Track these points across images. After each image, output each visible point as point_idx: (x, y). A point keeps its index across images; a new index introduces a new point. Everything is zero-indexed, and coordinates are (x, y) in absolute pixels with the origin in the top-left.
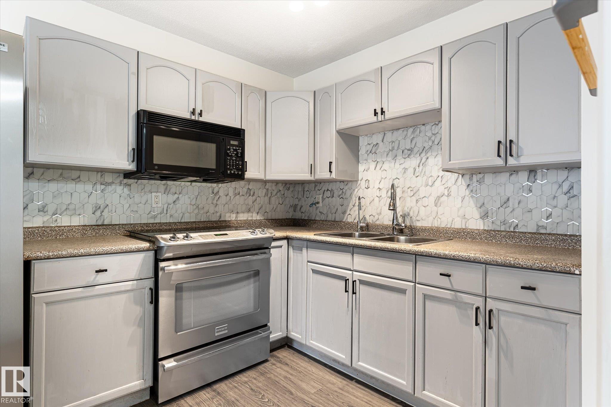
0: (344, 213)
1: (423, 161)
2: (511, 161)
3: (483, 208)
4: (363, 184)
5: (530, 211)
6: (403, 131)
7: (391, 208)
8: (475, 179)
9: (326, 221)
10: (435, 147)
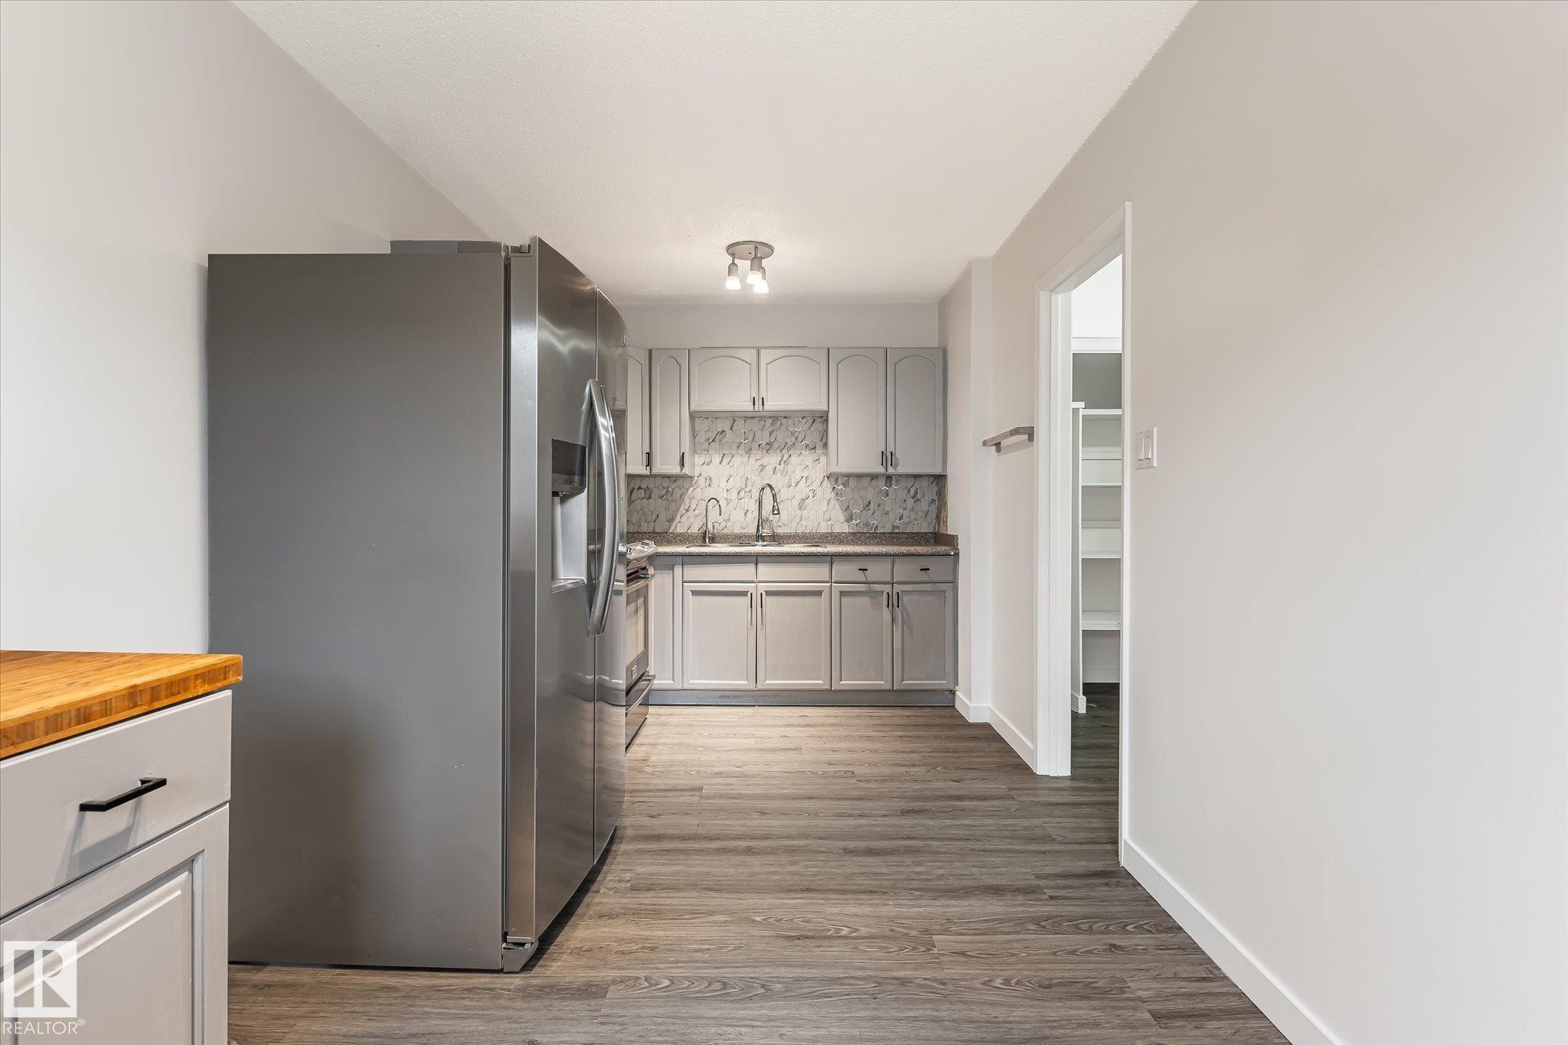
0: (671, 520)
1: (785, 458)
2: (891, 470)
3: (848, 511)
4: (702, 482)
5: (887, 513)
6: (759, 420)
7: (776, 512)
8: (840, 482)
9: (638, 533)
10: (798, 444)
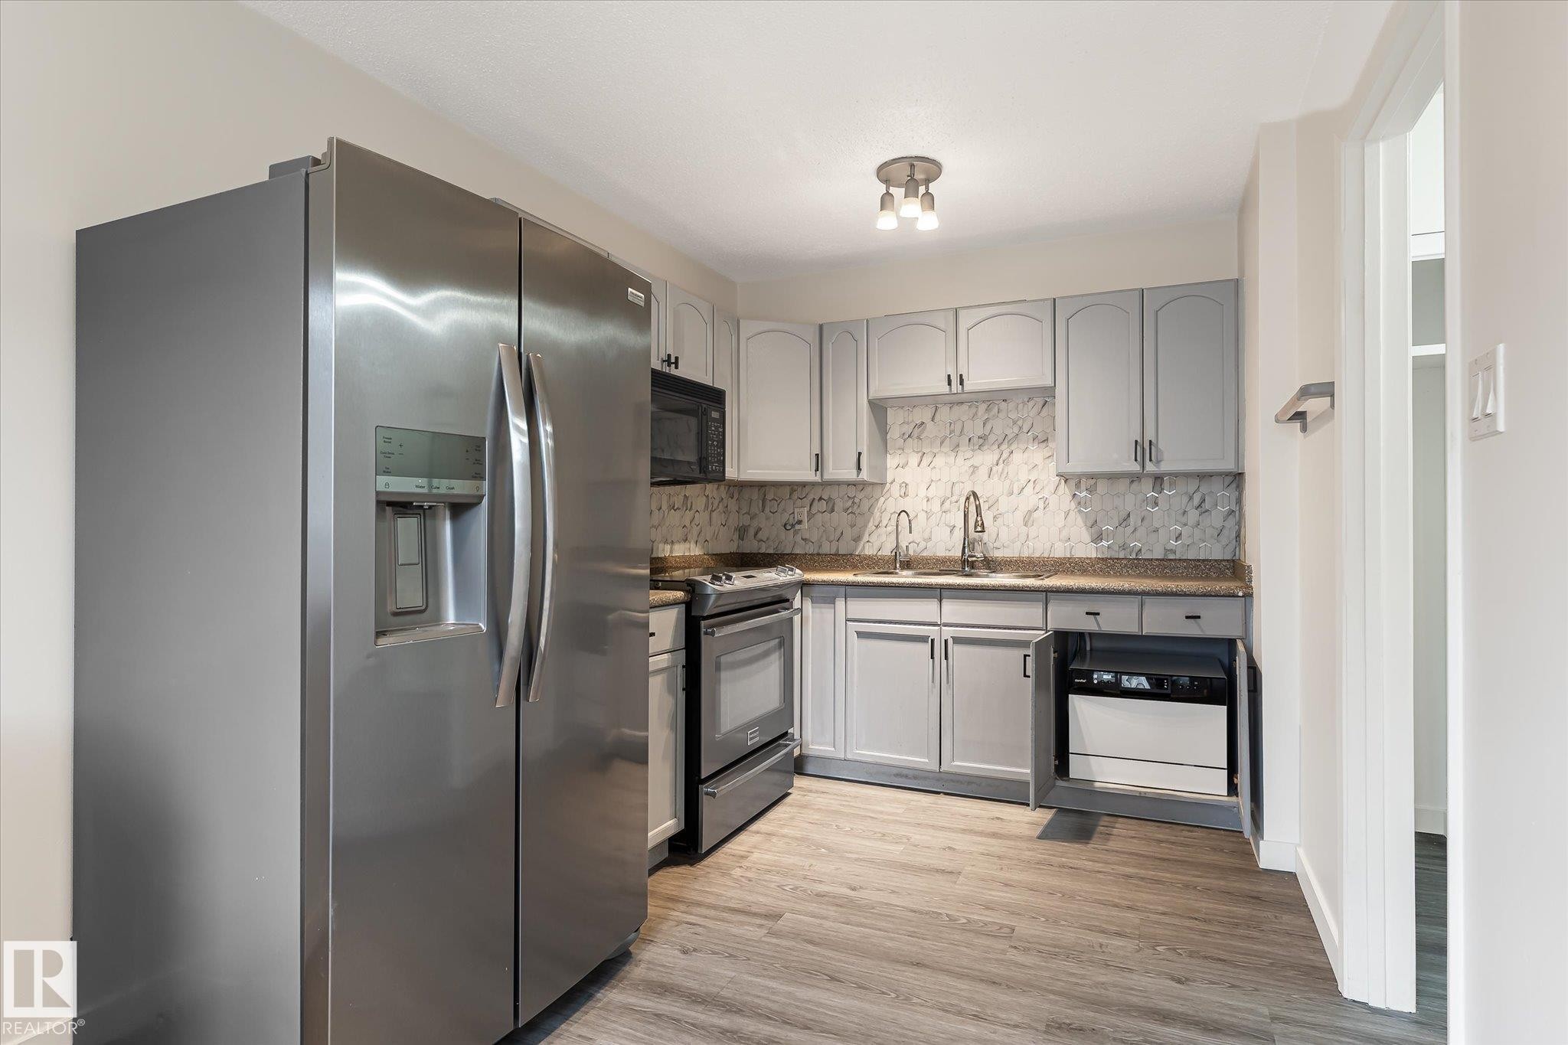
0: (857, 539)
1: (1005, 455)
2: (1150, 467)
3: (1095, 528)
4: (895, 490)
5: (1156, 531)
6: (970, 407)
7: (979, 529)
8: (1083, 487)
9: (818, 554)
10: (1023, 436)
